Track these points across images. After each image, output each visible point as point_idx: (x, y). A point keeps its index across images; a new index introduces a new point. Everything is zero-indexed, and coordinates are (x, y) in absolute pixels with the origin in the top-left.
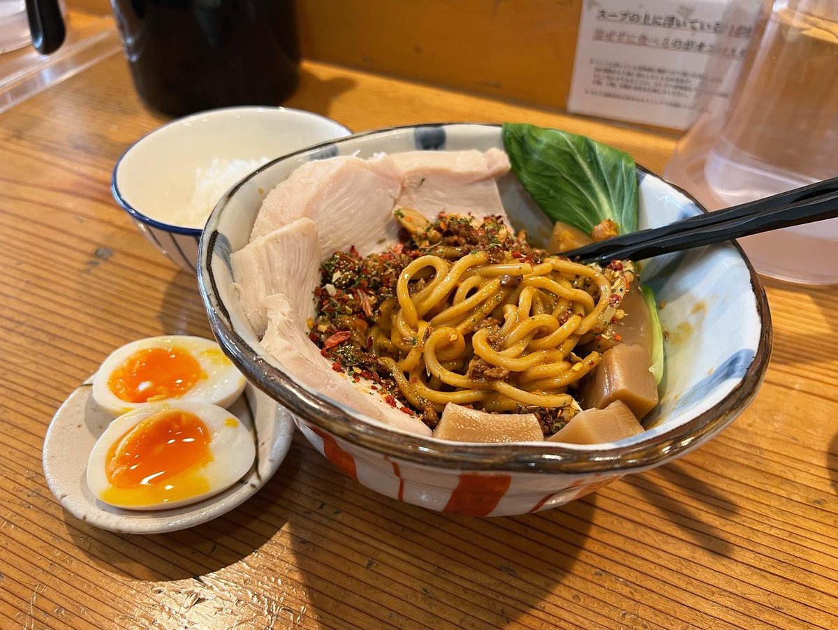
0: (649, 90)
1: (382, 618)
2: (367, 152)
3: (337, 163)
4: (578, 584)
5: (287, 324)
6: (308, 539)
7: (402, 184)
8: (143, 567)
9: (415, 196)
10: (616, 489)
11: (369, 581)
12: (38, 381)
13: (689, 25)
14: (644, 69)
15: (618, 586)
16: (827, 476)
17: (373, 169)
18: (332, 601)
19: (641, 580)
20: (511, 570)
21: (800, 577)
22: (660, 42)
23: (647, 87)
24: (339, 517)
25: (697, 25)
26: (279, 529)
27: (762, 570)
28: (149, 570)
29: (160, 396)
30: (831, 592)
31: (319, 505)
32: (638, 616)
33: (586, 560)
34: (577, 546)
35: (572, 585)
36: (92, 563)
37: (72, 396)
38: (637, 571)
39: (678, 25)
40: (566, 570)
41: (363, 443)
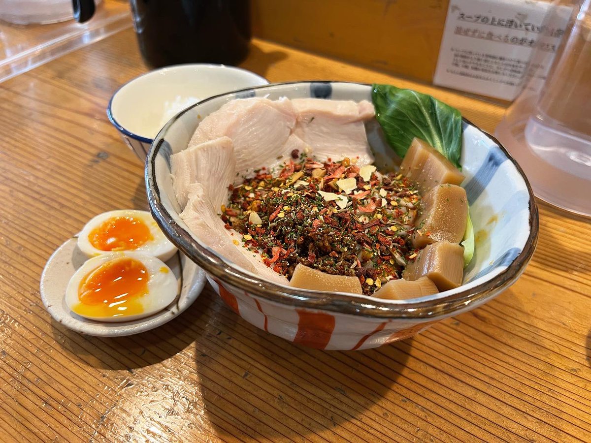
0: (493, 72)
1: (249, 412)
2: (275, 96)
3: (252, 102)
4: (389, 406)
5: (200, 203)
6: (206, 354)
7: (297, 119)
8: (96, 359)
9: (306, 129)
10: (426, 344)
11: (244, 386)
12: (49, 234)
13: (524, 27)
14: (490, 56)
15: (417, 410)
16: (584, 353)
17: (277, 107)
18: (216, 397)
19: (434, 408)
20: (342, 391)
21: (553, 421)
22: (502, 38)
23: (491, 70)
24: (230, 342)
25: (530, 27)
26: (188, 344)
27: (524, 412)
28: (100, 361)
29: (120, 248)
30: (573, 434)
31: (218, 332)
32: (428, 433)
33: (397, 390)
34: (392, 380)
35: (384, 406)
36: (64, 353)
37: (65, 243)
38: (432, 402)
39: (516, 26)
40: (382, 396)
41: (232, 282)
